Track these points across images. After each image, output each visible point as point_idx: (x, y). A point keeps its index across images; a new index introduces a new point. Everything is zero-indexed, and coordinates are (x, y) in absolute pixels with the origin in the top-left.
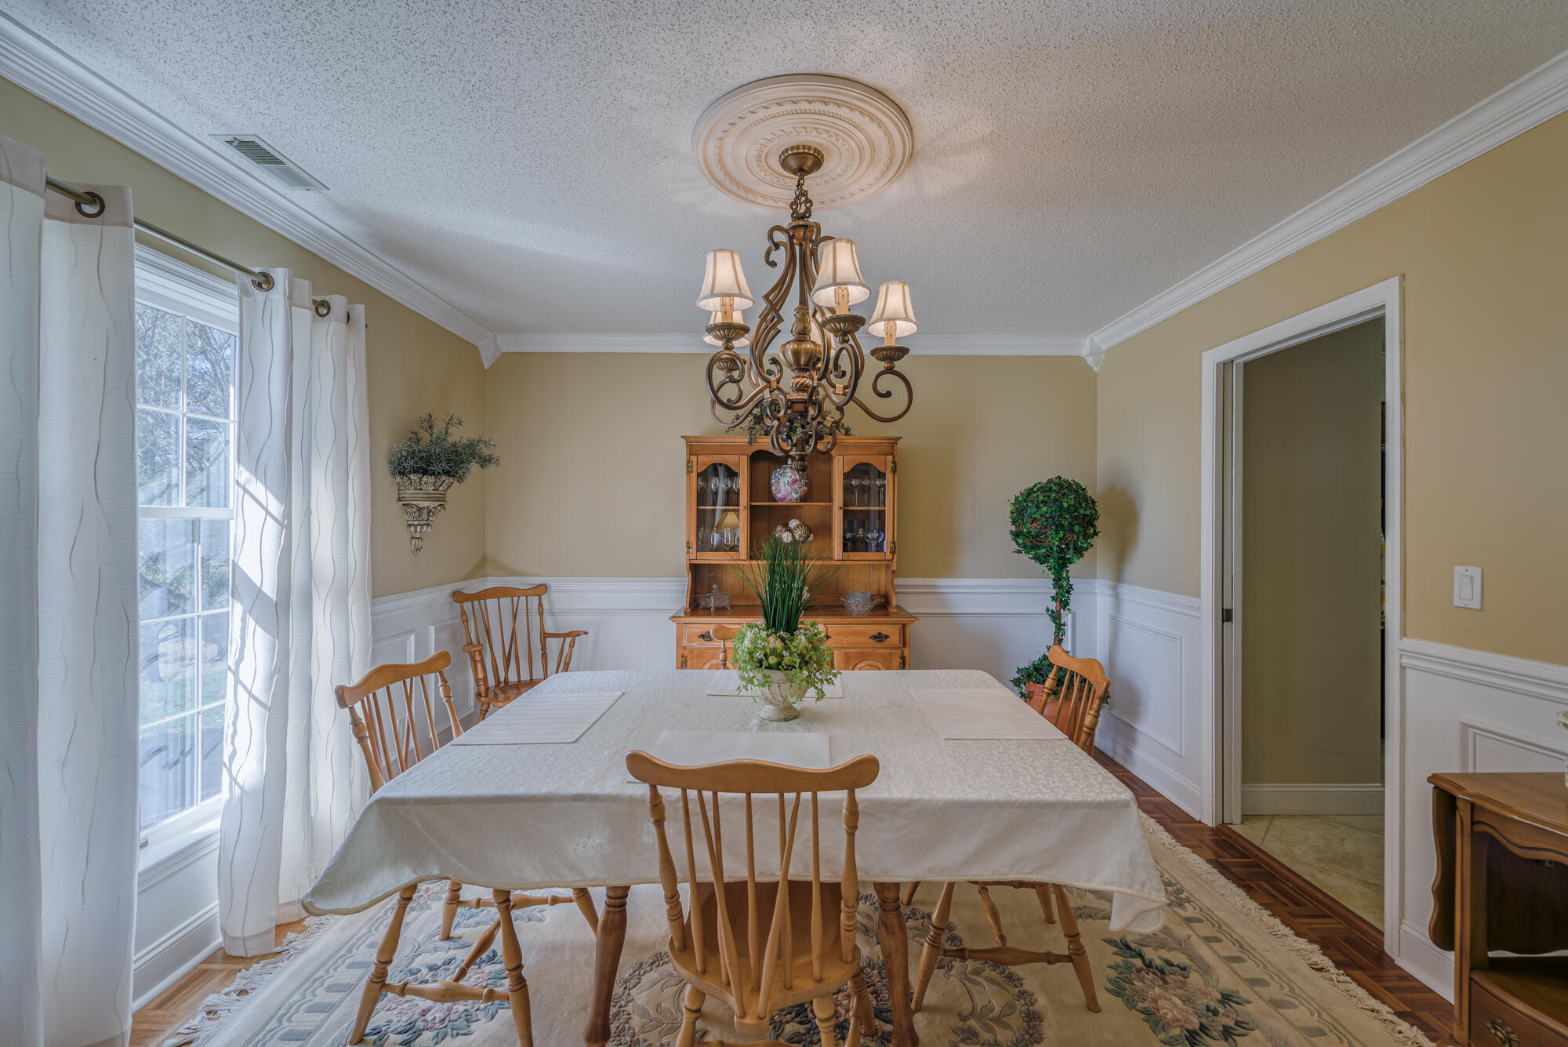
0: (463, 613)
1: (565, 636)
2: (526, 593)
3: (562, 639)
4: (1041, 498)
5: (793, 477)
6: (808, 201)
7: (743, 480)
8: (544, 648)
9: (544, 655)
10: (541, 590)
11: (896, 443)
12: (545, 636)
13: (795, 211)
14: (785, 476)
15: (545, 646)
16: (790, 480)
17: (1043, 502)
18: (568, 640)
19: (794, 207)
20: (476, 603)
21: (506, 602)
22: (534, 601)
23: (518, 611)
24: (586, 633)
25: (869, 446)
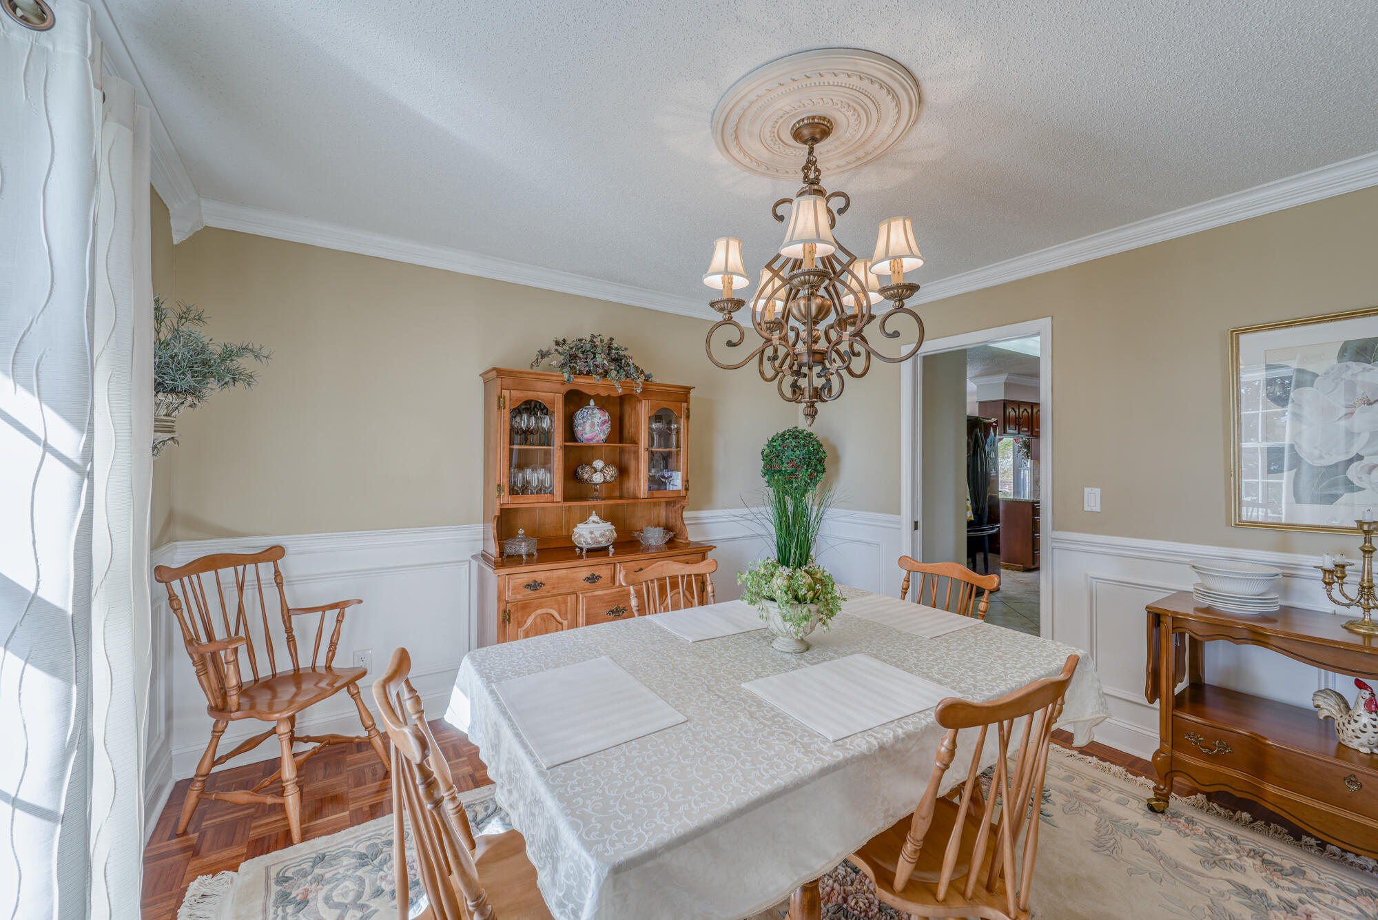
0: (172, 598)
1: (323, 609)
2: (256, 559)
3: (320, 613)
4: (794, 444)
5: (602, 419)
6: (817, 170)
7: (558, 420)
8: (289, 630)
9: (291, 639)
10: (274, 553)
11: (689, 392)
12: (287, 614)
13: (806, 177)
14: (595, 417)
15: (291, 627)
16: (600, 421)
17: (795, 447)
18: (331, 615)
19: (806, 171)
20: (186, 579)
21: (227, 574)
22: (266, 570)
23: (245, 584)
24: (360, 601)
25: (669, 394)
